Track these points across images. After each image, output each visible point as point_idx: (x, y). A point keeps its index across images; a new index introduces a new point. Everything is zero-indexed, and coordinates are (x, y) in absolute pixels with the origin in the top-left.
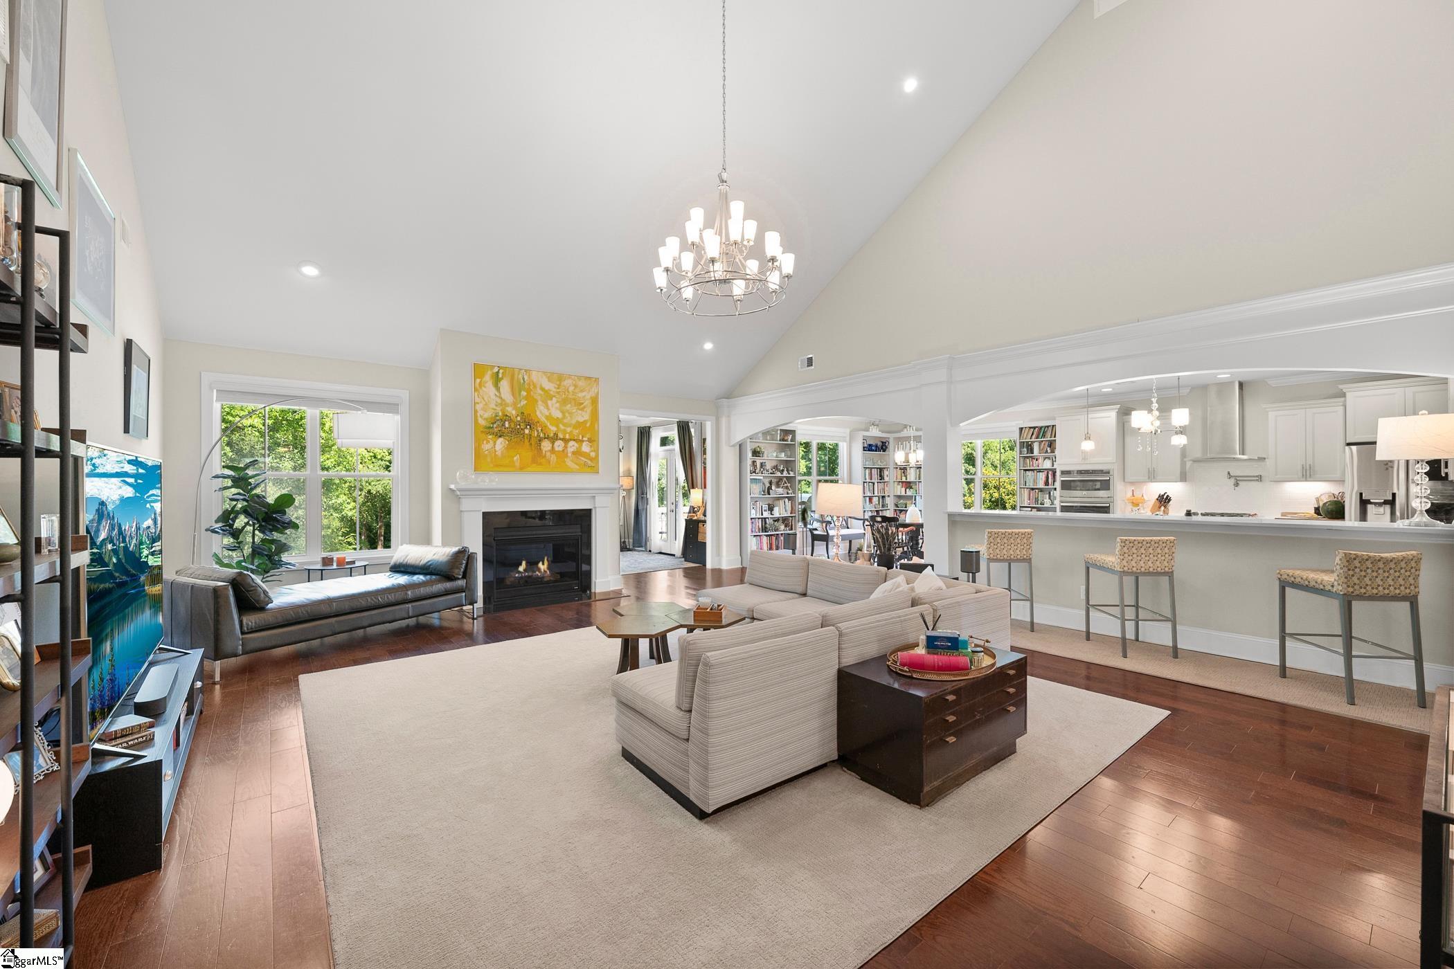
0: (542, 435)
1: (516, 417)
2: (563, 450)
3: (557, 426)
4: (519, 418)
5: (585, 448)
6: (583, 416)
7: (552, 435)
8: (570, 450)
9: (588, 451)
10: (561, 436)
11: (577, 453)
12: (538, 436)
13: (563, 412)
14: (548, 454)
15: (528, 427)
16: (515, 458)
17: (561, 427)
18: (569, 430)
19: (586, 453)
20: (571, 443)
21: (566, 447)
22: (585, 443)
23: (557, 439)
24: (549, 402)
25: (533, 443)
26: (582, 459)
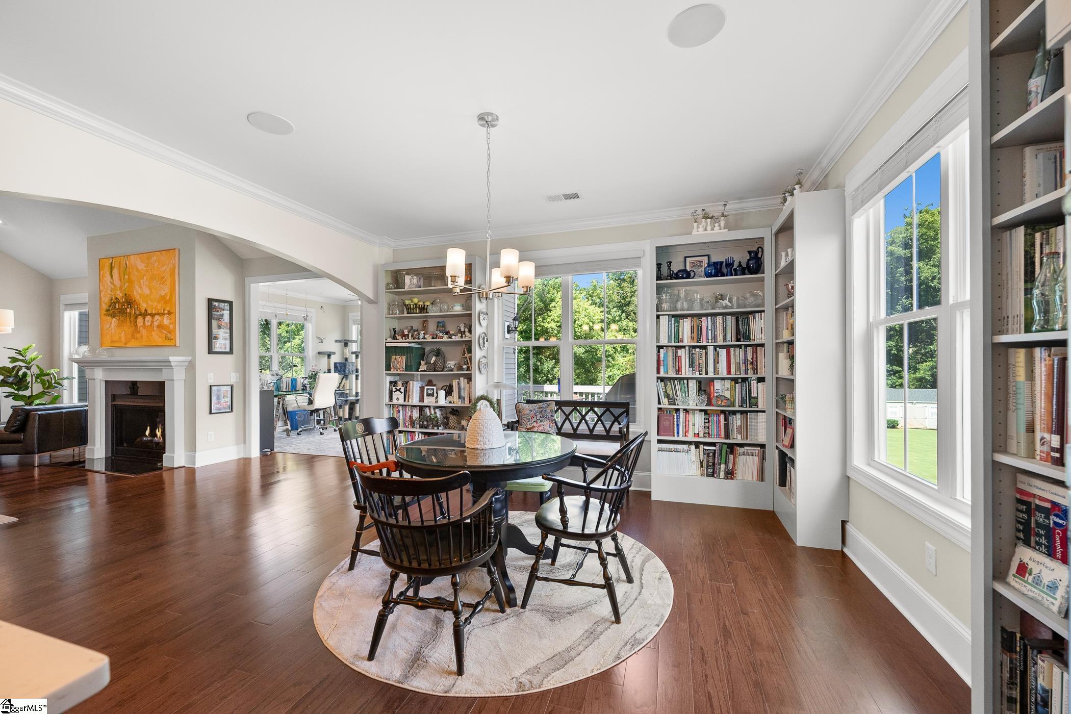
0: (137, 313)
1: (122, 299)
2: (151, 324)
3: (147, 303)
4: (124, 300)
5: (166, 321)
6: (164, 290)
7: (143, 311)
8: (156, 324)
9: (167, 324)
10: (149, 312)
11: (160, 327)
12: (135, 313)
13: (150, 289)
14: (141, 329)
15: (129, 306)
16: (122, 334)
17: (150, 303)
18: (155, 304)
19: (166, 325)
20: (157, 317)
21: (152, 322)
22: (166, 316)
23: (147, 315)
24: (142, 281)
25: (132, 321)
26: (164, 332)
